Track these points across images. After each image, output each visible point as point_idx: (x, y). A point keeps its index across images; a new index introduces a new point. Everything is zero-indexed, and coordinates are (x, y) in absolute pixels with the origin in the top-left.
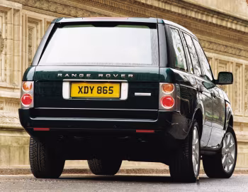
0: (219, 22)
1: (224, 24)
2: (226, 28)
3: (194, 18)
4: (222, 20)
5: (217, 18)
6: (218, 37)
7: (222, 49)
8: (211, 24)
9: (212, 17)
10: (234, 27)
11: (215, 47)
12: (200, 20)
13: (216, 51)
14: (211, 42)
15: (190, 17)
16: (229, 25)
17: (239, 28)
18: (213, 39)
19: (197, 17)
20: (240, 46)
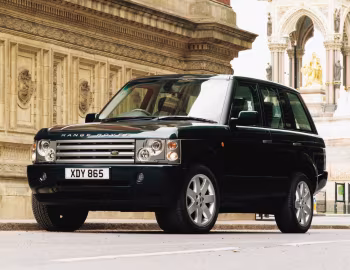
0: (130, 17)
1: (138, 19)
2: (141, 25)
3: (90, 10)
4: (135, 14)
5: (127, 11)
6: (130, 37)
7: (137, 55)
8: (118, 18)
9: (119, 9)
10: (153, 24)
11: (126, 51)
12: (101, 13)
13: (127, 58)
14: (120, 46)
15: (85, 8)
16: (146, 21)
17: (160, 25)
18: (122, 41)
19: (94, 8)
20: (165, 52)
